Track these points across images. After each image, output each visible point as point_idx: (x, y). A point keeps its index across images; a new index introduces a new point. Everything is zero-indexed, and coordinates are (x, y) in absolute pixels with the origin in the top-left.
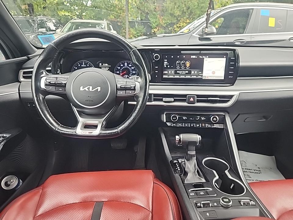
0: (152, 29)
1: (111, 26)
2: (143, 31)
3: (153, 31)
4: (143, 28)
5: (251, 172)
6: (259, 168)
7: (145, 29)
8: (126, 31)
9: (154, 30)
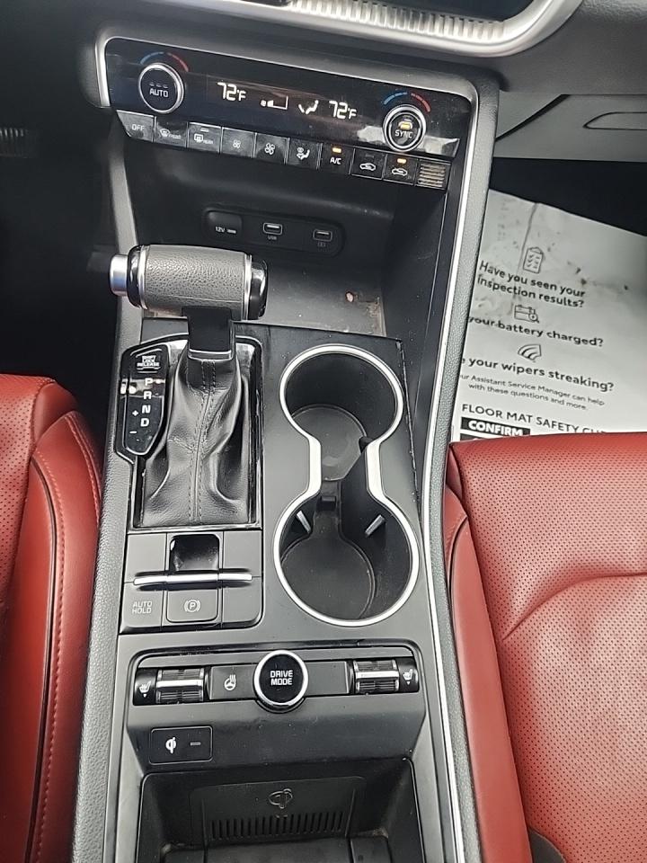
5: (547, 298)
6: (584, 282)
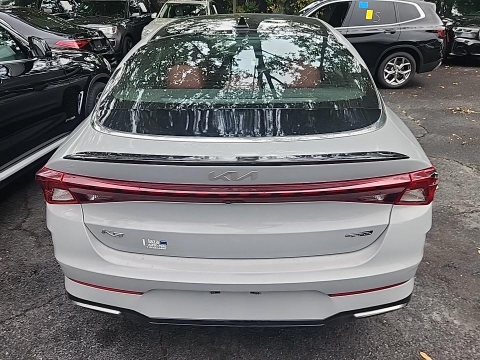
0: (268, 6)
1: (214, 6)
2: (255, 10)
3: (269, 9)
4: (256, 6)
7: (257, 6)
8: (232, 9)
9: (271, 7)
